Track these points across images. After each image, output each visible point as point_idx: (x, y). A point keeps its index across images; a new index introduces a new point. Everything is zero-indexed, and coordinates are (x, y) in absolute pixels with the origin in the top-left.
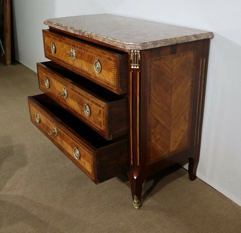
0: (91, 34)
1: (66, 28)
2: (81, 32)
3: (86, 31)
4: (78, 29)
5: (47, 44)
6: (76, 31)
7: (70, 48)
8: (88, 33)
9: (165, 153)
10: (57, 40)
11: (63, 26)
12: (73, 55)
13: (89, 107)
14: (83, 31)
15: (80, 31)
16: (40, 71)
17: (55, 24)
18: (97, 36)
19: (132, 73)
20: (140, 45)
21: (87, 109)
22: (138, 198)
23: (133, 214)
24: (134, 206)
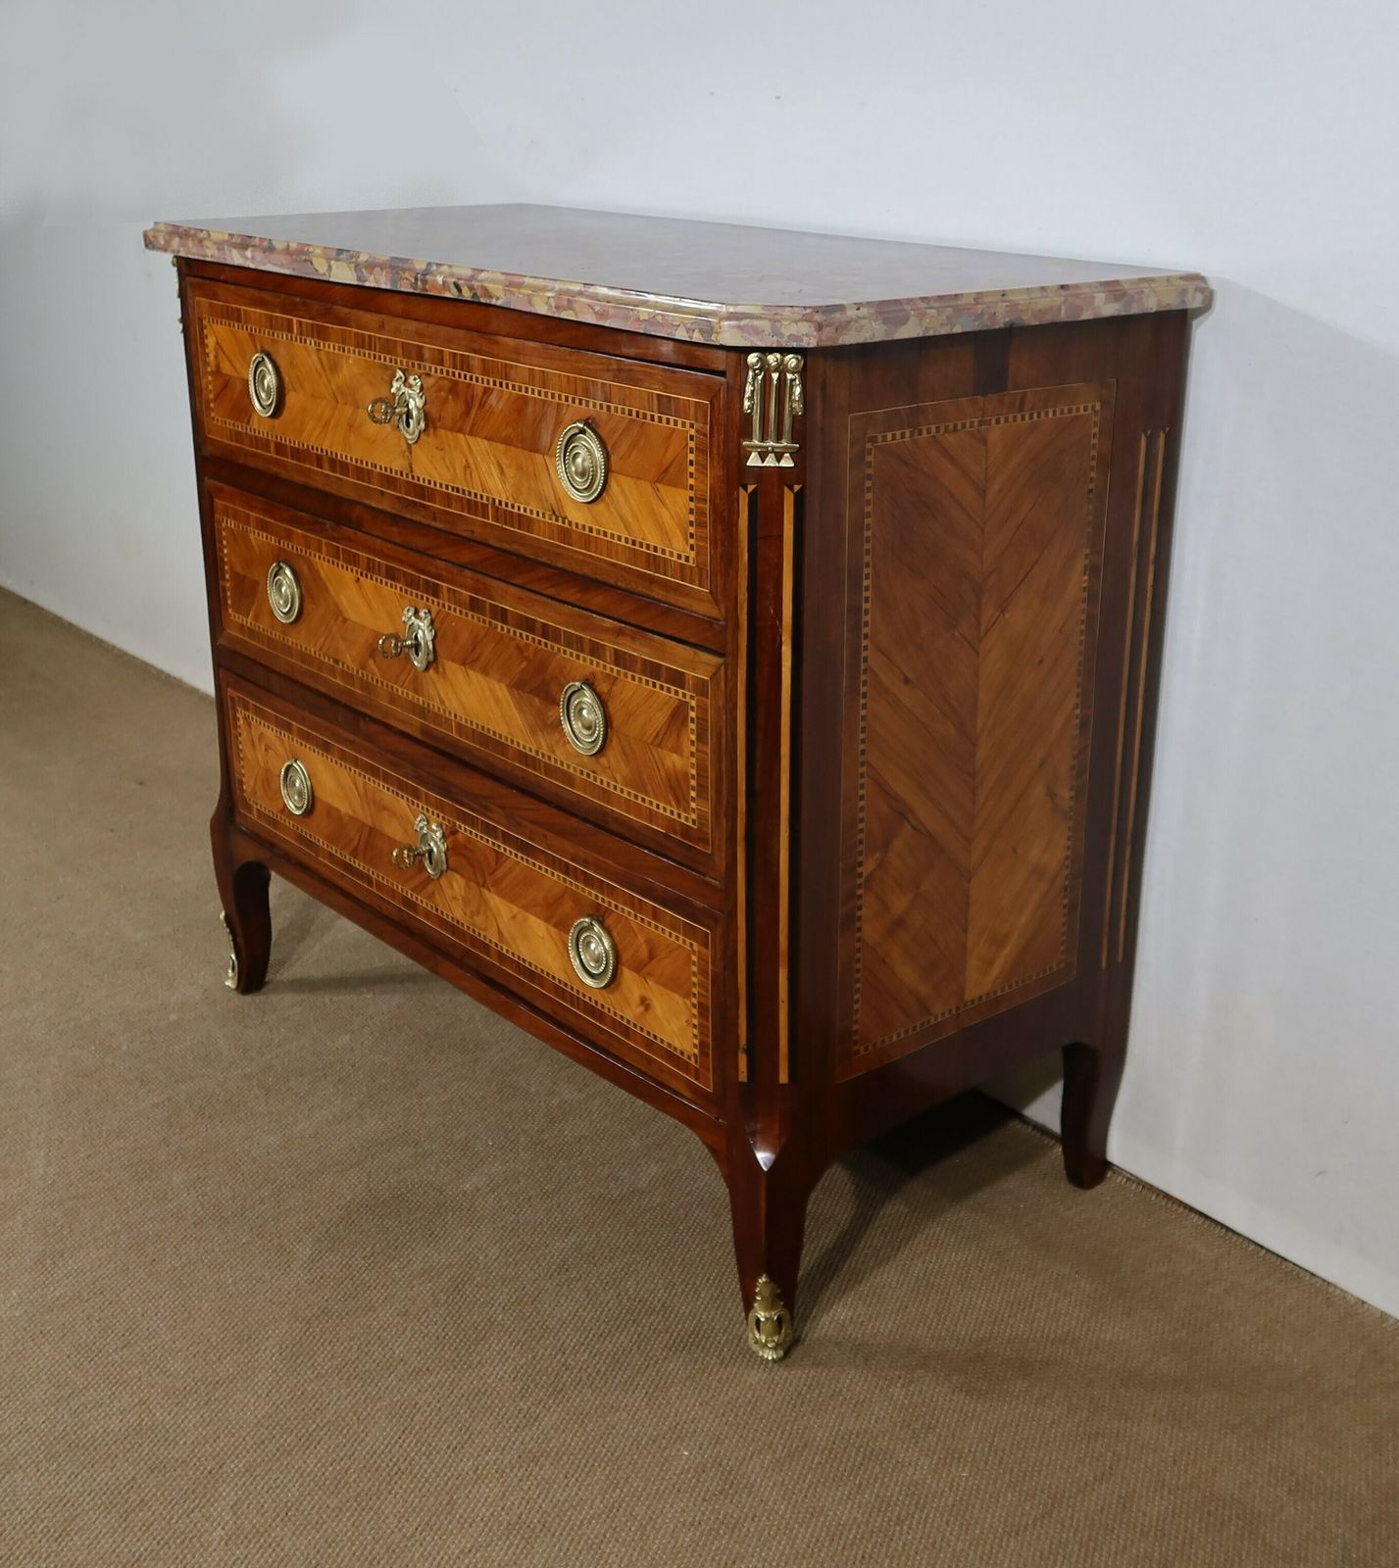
0: (472, 278)
1: (301, 253)
2: (404, 270)
3: (439, 265)
4: (383, 256)
5: (218, 367)
6: (371, 266)
7: (386, 367)
8: (456, 270)
9: (938, 1009)
10: (290, 330)
11: (279, 245)
12: (409, 415)
13: (598, 695)
14: (420, 266)
15: (395, 266)
16: (231, 524)
17: (225, 242)
18: (520, 285)
19: (753, 498)
20: (806, 319)
21: (585, 712)
22: (779, 1291)
23: (749, 1396)
24: (755, 1347)
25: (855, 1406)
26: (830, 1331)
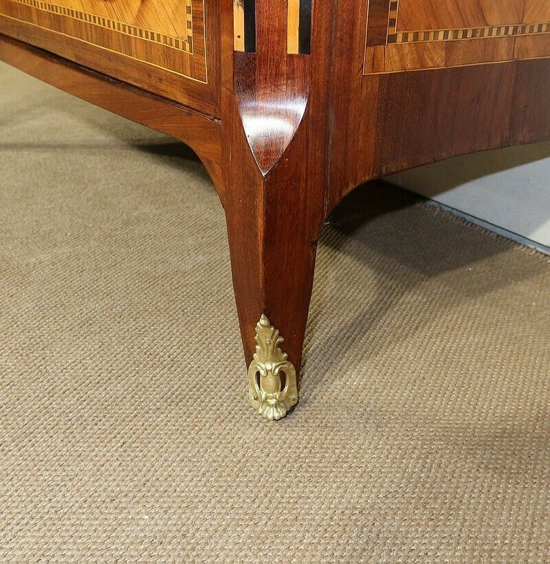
22: (281, 339)
23: (240, 455)
24: (255, 404)
25: (361, 476)
26: (342, 396)
